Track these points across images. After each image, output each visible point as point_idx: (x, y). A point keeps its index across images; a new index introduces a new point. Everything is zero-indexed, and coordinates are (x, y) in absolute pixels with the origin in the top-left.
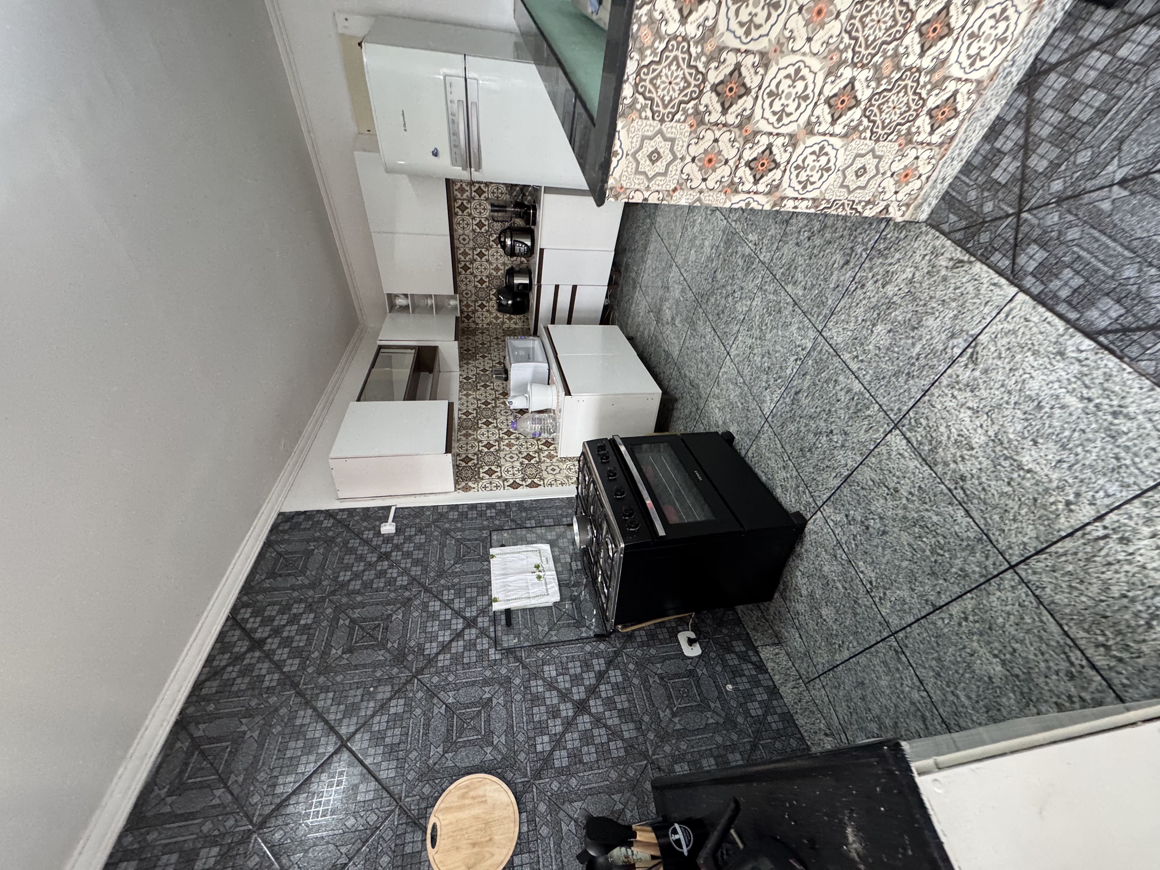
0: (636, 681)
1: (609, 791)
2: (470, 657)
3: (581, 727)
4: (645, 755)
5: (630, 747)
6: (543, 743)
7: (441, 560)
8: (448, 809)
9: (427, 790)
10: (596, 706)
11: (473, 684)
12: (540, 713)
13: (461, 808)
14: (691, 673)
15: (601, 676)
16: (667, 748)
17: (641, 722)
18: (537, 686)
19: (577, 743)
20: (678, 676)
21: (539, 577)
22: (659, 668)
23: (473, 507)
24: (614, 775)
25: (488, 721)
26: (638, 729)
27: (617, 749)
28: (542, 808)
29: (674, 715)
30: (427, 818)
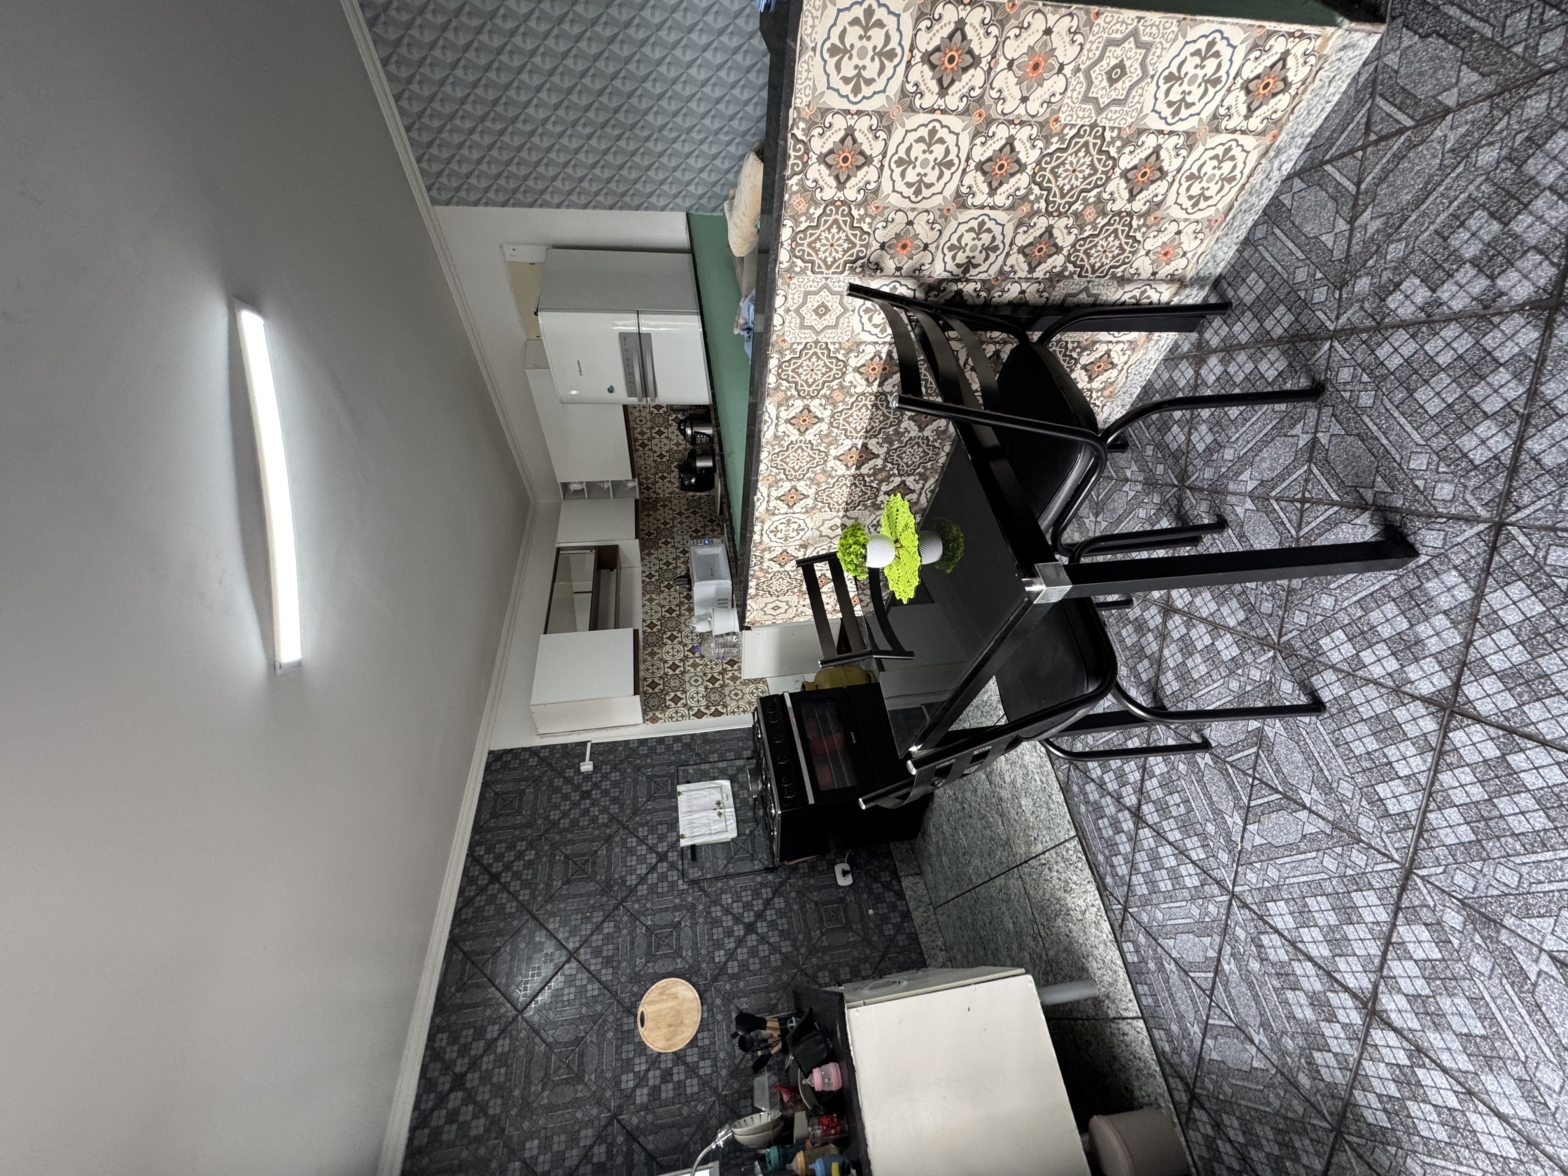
0: (795, 907)
1: (767, 990)
2: (663, 887)
3: (749, 944)
4: (796, 965)
5: (786, 958)
6: (720, 956)
7: (635, 798)
8: (652, 1002)
9: (635, 989)
10: (761, 927)
11: (667, 909)
12: (718, 933)
13: (661, 1001)
14: (842, 900)
15: (768, 903)
16: (814, 960)
17: (795, 940)
18: (717, 912)
19: (745, 956)
20: (830, 902)
21: (720, 814)
22: (815, 896)
23: (661, 740)
24: (772, 979)
25: (678, 938)
26: (793, 945)
27: (775, 960)
28: (718, 1001)
29: (822, 934)
30: (636, 1007)
